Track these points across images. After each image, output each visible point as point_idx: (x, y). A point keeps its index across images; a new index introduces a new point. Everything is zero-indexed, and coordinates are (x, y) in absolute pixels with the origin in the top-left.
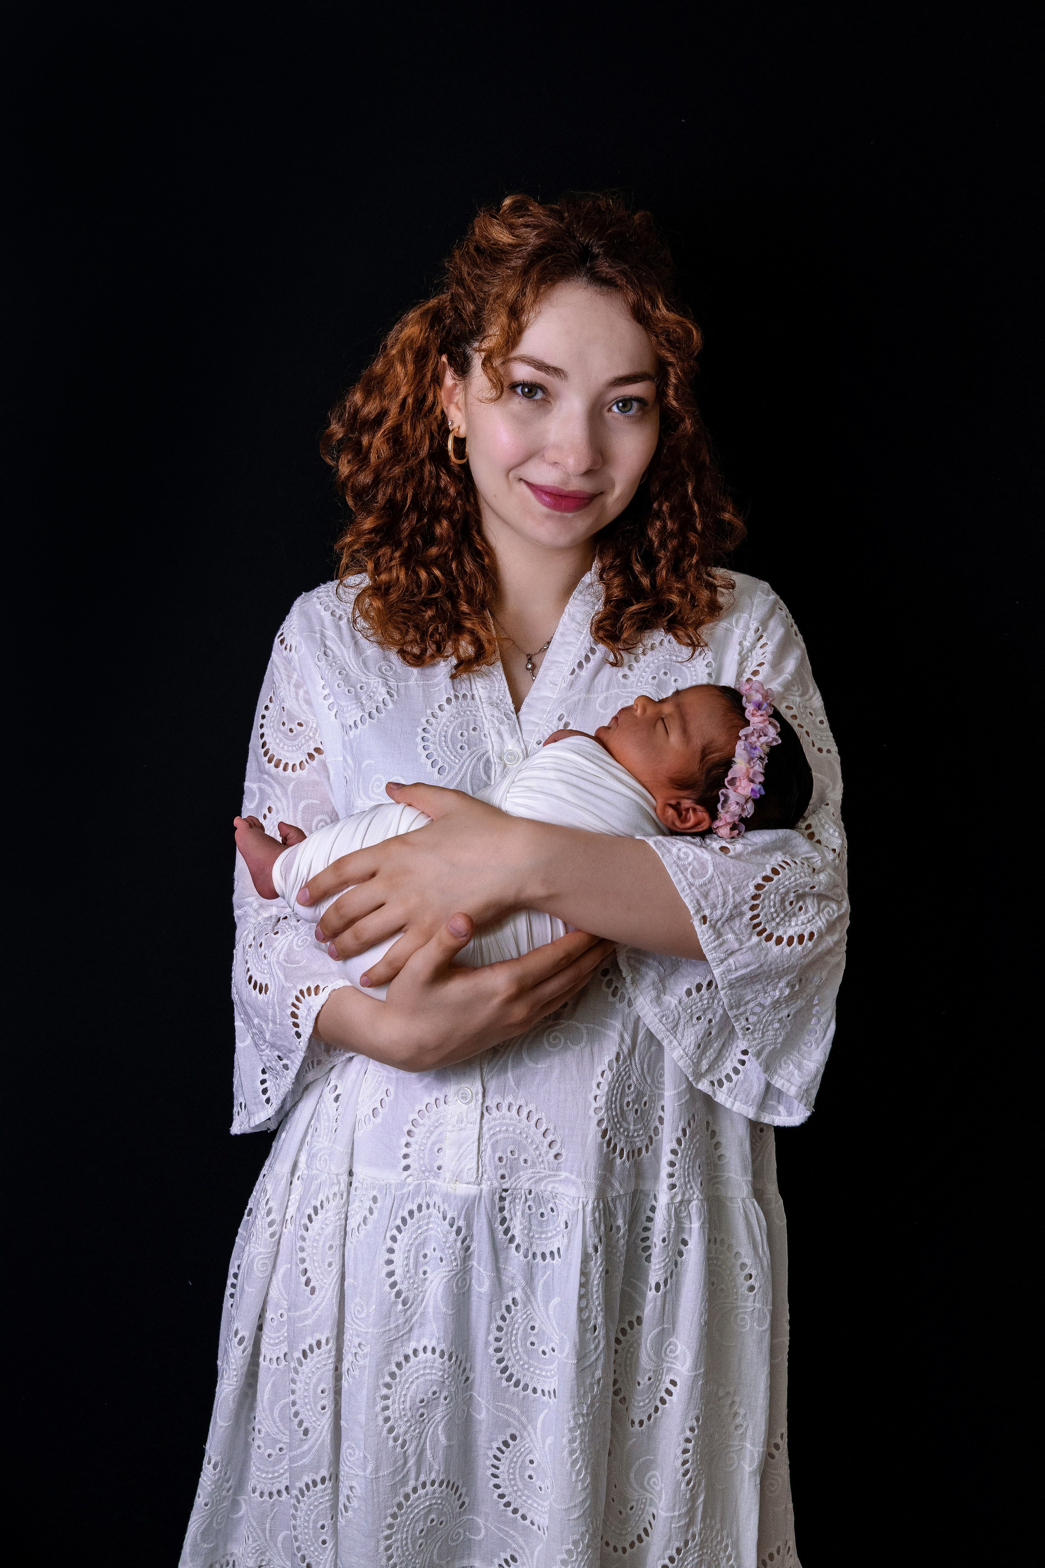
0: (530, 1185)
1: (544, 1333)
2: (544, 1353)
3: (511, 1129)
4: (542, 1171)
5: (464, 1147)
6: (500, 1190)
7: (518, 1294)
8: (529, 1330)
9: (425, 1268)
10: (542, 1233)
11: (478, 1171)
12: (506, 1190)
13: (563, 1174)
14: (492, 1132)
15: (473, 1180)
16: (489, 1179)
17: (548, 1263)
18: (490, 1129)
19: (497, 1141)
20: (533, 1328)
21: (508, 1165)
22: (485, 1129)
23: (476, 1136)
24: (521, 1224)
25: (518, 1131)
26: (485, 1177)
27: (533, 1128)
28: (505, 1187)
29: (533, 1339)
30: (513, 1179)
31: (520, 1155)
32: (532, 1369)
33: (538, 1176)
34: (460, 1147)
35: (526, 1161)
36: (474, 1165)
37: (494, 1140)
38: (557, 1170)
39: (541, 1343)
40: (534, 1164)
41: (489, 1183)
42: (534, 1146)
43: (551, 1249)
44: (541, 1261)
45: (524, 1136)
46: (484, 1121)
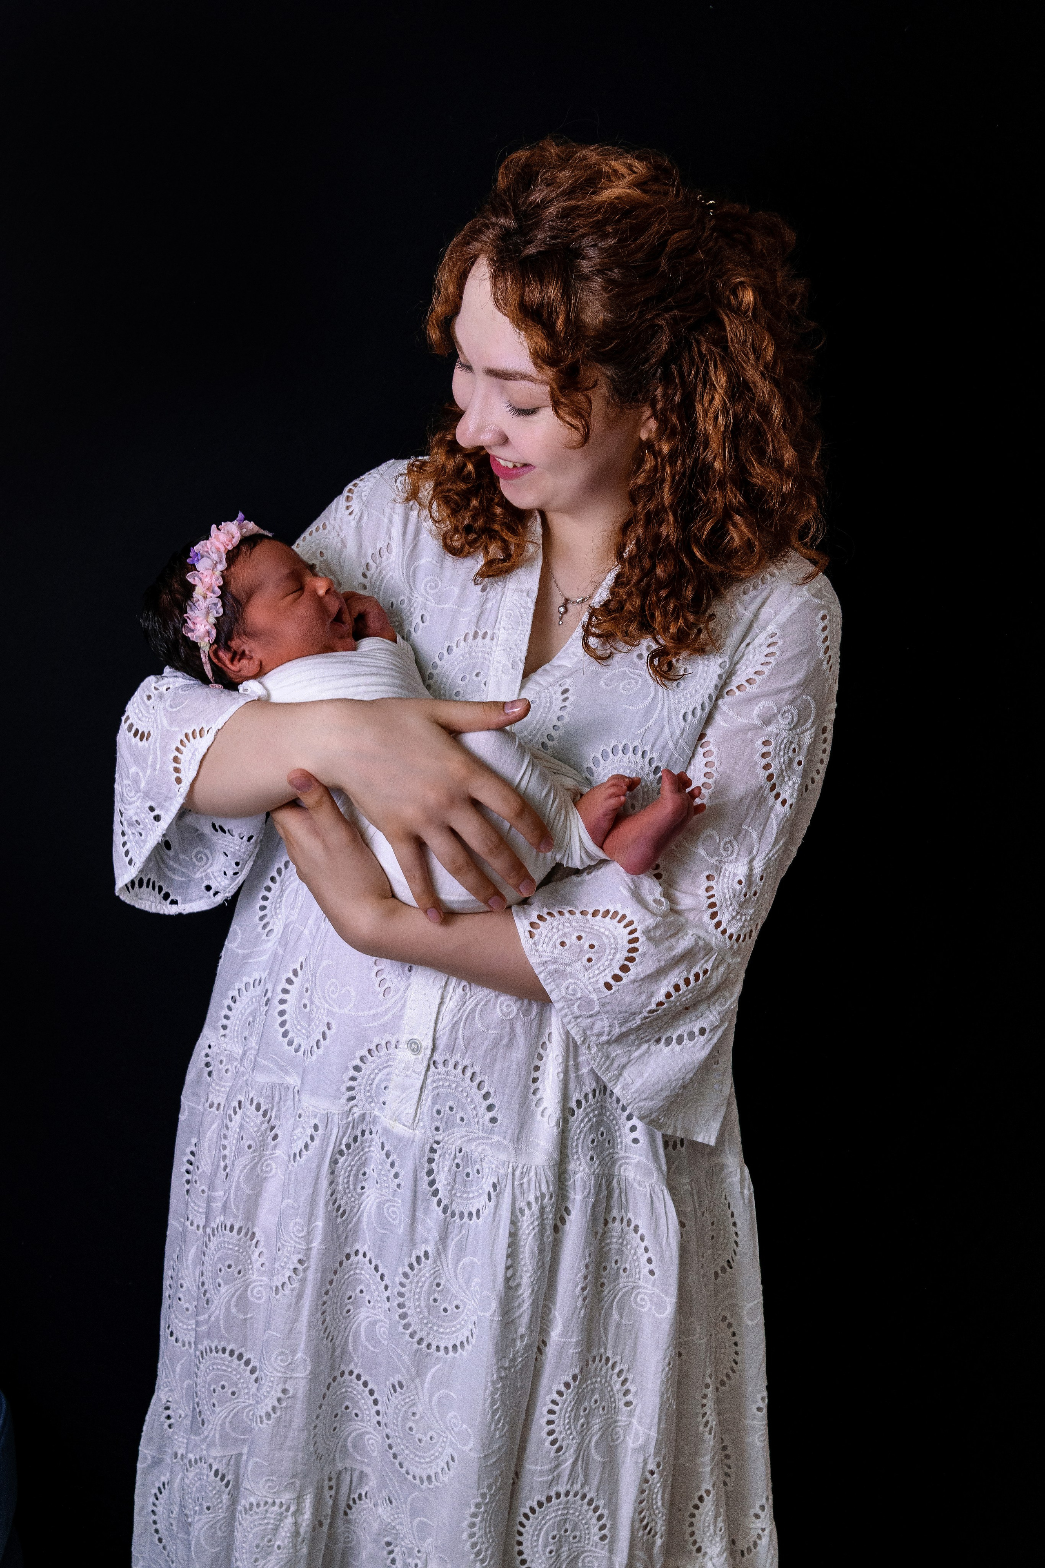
0: (462, 1143)
1: (448, 1291)
2: (445, 1310)
3: (454, 1086)
4: (476, 1131)
5: (408, 1092)
6: (432, 1141)
7: (430, 1249)
8: (434, 1287)
9: (364, 1184)
10: (464, 1192)
11: (415, 1117)
12: (438, 1143)
13: (496, 1138)
14: (435, 1085)
15: (409, 1124)
16: (424, 1127)
17: (465, 1223)
18: (433, 1082)
19: (438, 1094)
20: (438, 1285)
21: (445, 1119)
22: (429, 1080)
23: (419, 1086)
24: (446, 1179)
25: (460, 1089)
26: (421, 1124)
27: (475, 1089)
28: (437, 1138)
29: (436, 1295)
30: (447, 1133)
31: (457, 1112)
32: (430, 1325)
33: (471, 1135)
34: (404, 1091)
35: (462, 1119)
36: (412, 1111)
37: (435, 1092)
38: (490, 1133)
39: (443, 1301)
40: (469, 1124)
41: (423, 1131)
42: (472, 1106)
43: (470, 1209)
44: (458, 1220)
45: (465, 1094)
46: (429, 1073)
